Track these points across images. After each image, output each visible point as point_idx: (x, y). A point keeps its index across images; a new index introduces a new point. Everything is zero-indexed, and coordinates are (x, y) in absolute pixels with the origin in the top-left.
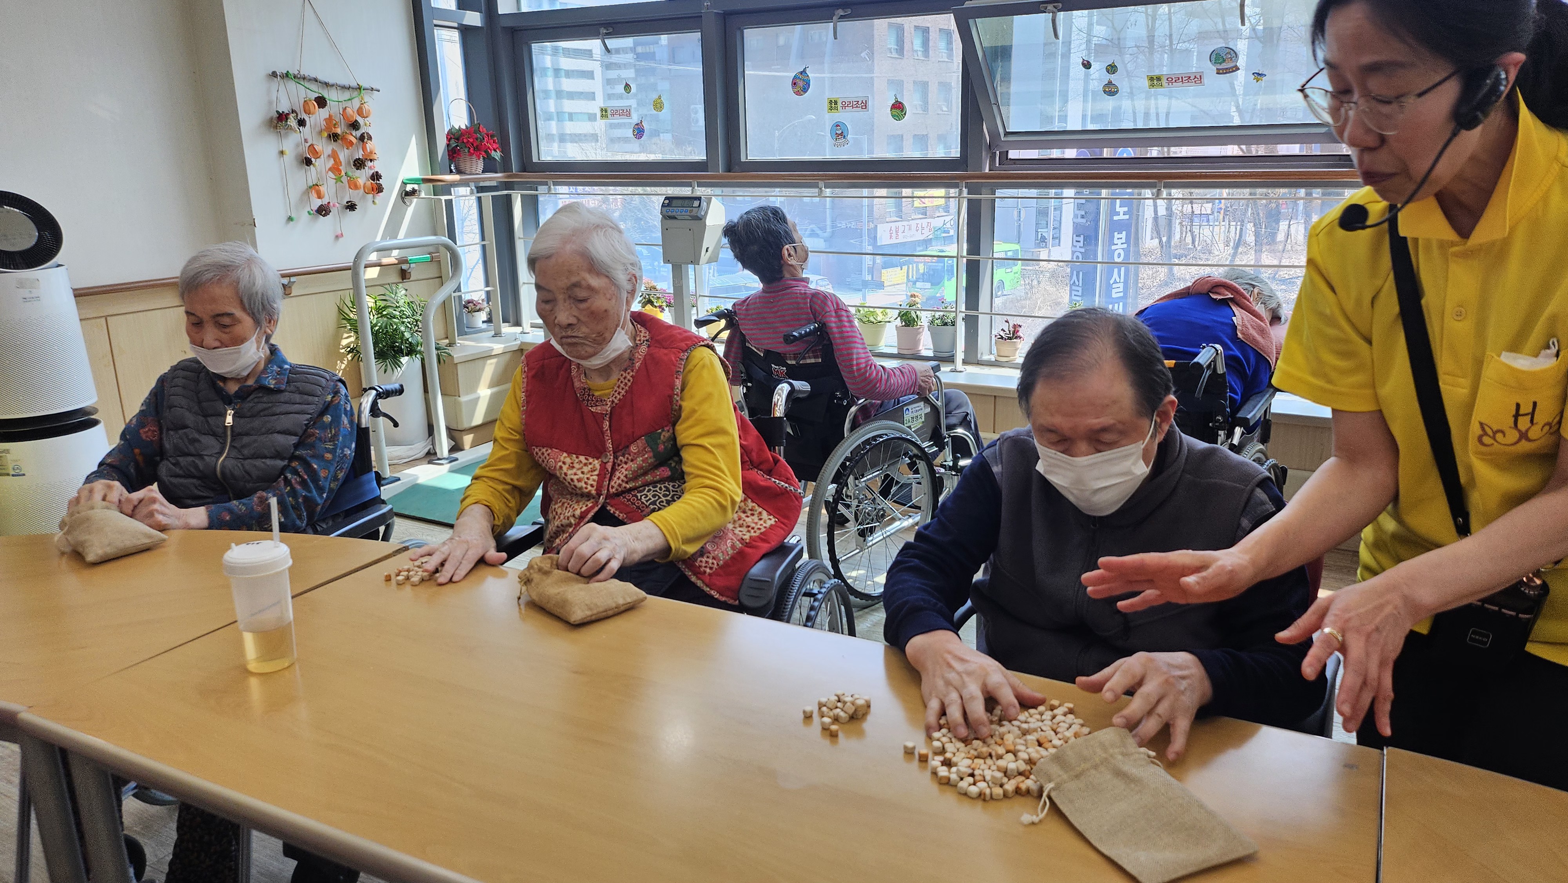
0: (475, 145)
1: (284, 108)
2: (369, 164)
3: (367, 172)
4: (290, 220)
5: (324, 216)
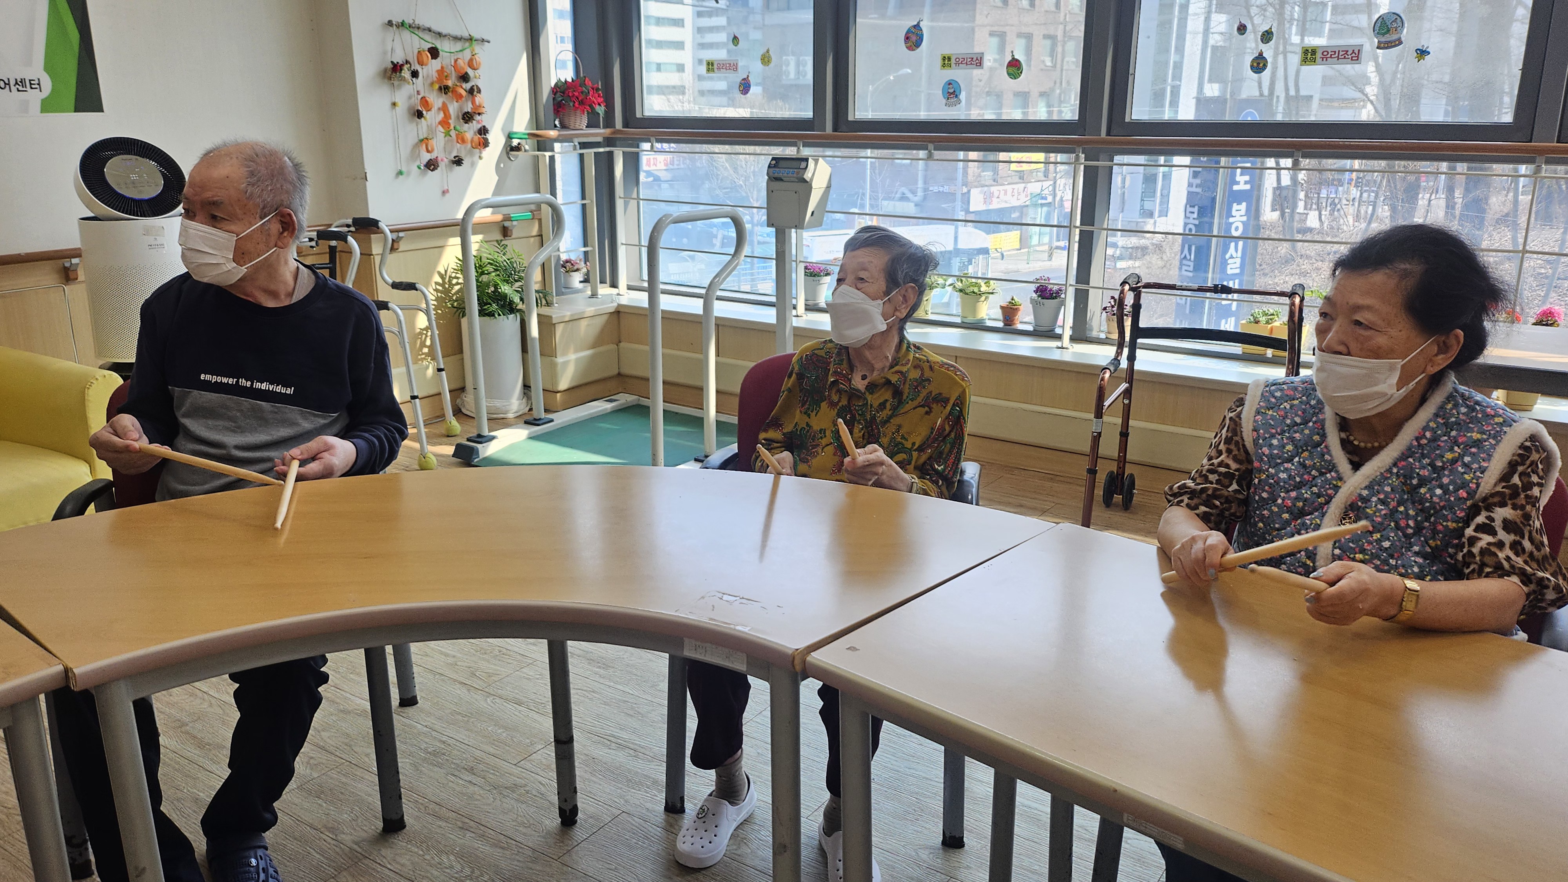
0: (580, 99)
1: (398, 59)
2: (478, 118)
3: (474, 126)
4: (400, 173)
5: (432, 171)
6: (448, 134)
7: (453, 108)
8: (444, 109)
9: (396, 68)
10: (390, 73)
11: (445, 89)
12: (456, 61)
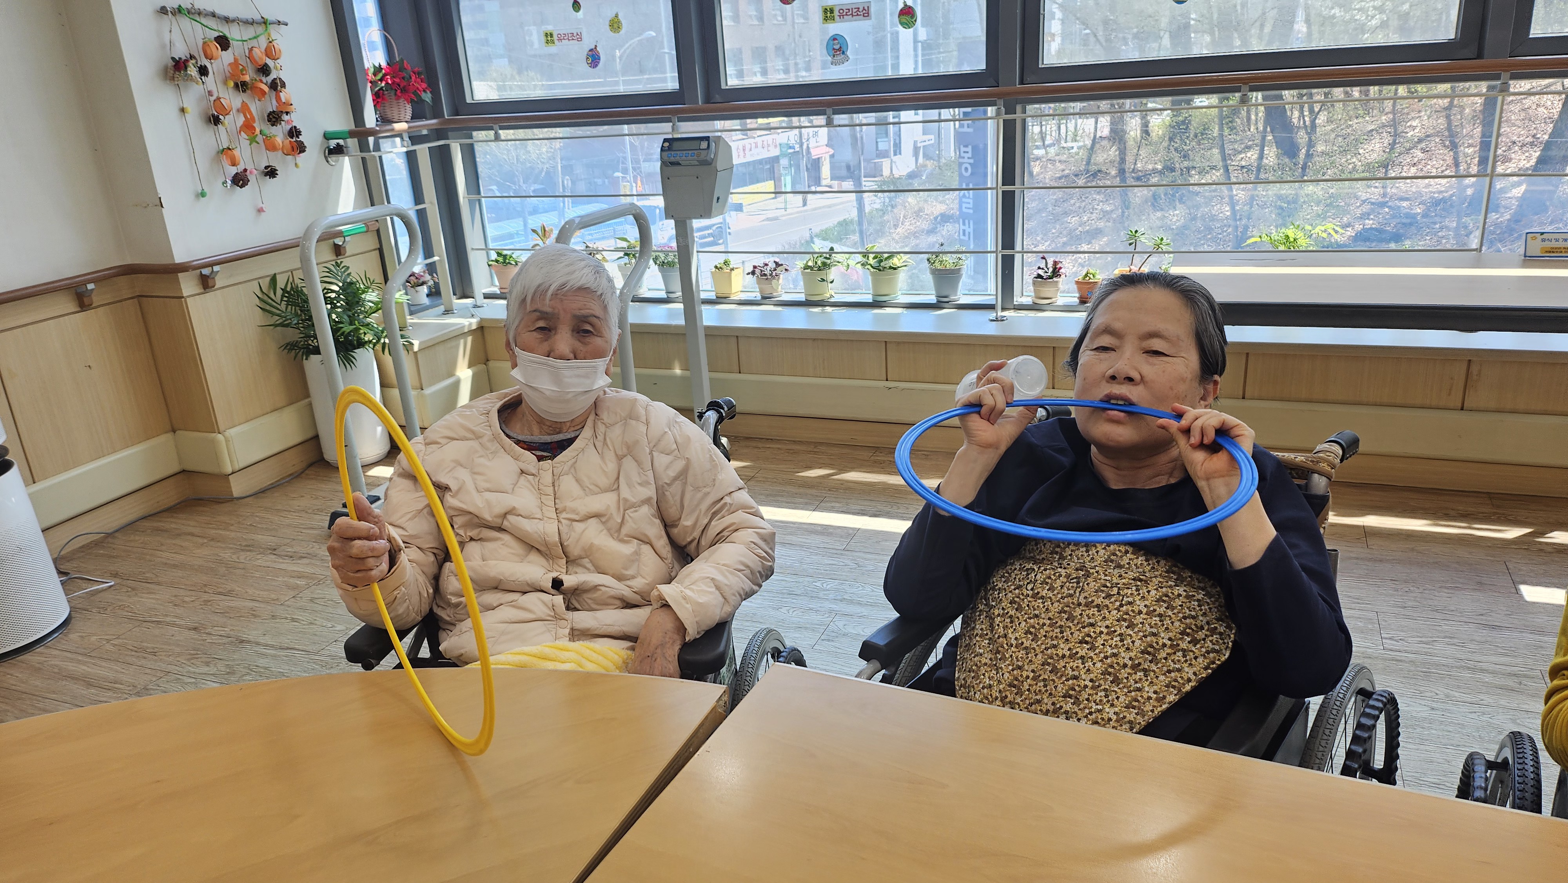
0: (401, 86)
1: (180, 53)
2: (285, 117)
3: (284, 127)
4: (203, 194)
5: (241, 187)
6: (252, 140)
7: (256, 107)
8: (244, 109)
9: (179, 65)
10: (172, 72)
11: (242, 87)
12: (251, 50)
